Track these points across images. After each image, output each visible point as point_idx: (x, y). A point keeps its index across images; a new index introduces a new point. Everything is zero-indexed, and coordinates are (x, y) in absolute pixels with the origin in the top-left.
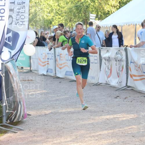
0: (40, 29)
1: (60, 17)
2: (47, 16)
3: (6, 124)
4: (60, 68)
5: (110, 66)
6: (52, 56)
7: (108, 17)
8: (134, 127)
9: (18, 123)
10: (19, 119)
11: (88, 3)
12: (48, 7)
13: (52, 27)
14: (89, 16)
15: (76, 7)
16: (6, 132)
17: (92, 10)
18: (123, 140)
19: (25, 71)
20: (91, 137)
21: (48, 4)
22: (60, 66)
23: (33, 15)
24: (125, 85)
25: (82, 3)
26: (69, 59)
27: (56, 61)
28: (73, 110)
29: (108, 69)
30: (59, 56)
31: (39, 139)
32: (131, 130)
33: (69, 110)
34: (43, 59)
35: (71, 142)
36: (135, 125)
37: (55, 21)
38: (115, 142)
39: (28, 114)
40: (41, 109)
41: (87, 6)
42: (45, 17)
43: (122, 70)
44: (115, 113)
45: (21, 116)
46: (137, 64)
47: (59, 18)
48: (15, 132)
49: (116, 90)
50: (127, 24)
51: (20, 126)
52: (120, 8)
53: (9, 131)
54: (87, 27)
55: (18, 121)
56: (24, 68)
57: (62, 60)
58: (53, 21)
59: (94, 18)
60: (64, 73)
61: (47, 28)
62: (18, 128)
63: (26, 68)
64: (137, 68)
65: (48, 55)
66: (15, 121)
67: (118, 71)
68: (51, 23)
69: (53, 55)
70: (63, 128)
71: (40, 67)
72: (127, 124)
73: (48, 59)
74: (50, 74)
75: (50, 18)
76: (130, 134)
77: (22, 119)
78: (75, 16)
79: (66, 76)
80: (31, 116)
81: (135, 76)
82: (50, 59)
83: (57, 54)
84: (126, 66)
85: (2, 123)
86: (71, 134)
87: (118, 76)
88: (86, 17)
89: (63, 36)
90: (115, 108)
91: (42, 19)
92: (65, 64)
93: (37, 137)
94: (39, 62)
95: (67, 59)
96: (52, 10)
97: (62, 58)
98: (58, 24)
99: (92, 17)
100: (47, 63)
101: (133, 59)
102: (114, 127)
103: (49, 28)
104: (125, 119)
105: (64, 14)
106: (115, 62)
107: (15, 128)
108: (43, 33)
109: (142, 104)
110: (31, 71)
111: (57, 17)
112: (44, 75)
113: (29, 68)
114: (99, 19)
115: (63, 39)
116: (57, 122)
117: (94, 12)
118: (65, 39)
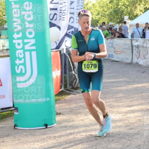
1: (104, 18)
3: (69, 89)
5: (139, 51)
7: (137, 18)
9: (77, 88)
11: (123, 9)
12: (96, 11)
13: (99, 25)
14: (124, 18)
15: (115, 11)
16: (69, 94)
18: (148, 101)
20: (127, 99)
21: (96, 9)
25: (119, 9)
29: (138, 53)
33: (111, 81)
35: (113, 102)
37: (101, 21)
38: (143, 102)
41: (122, 11)
42: (94, 18)
44: (142, 82)
47: (104, 19)
48: (75, 94)
49: (143, 68)
51: (79, 90)
52: (145, 12)
53: (71, 93)
58: (99, 21)
59: (127, 19)
61: (95, 25)
62: (77, 92)
66: (75, 87)
68: (98, 22)
70: (108, 92)
75: (97, 19)
78: (114, 17)
79: (109, 58)
85: (66, 88)
86: (113, 97)
88: (122, 18)
90: (143, 79)
95: (109, 46)
96: (99, 14)
99: (126, 18)
102: (142, 92)
105: (107, 16)
106: (142, 49)
107: (75, 91)
111: (102, 18)
114: (130, 20)
117: (127, 15)
118: (108, 33)
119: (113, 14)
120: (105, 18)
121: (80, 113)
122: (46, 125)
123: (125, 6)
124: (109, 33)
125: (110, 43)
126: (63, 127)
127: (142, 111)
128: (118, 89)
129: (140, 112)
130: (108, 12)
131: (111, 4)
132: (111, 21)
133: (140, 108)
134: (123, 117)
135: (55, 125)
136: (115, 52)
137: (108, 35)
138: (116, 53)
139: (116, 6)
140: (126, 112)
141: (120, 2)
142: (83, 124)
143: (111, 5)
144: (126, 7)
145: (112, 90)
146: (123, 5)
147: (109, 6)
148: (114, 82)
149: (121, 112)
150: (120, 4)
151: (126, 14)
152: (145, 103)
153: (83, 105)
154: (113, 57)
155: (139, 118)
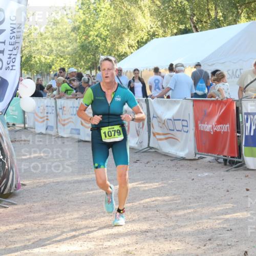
0: (37, 75)
1: (62, 59)
2: (46, 59)
6: (53, 110)
8: (158, 198)
9: (10, 195)
10: (11, 190)
11: (97, 42)
12: (46, 47)
13: (52, 73)
15: (83, 46)
17: (103, 51)
18: (144, 216)
19: (17, 128)
21: (46, 43)
22: (63, 123)
23: (27, 58)
24: (147, 146)
25: (89, 42)
26: (75, 113)
27: (57, 115)
28: (80, 178)
30: (61, 109)
32: (155, 202)
33: (76, 179)
34: (41, 113)
35: (78, 220)
36: (159, 196)
37: (56, 65)
38: (134, 218)
39: (22, 184)
40: (38, 177)
41: (97, 46)
42: (43, 60)
43: (143, 127)
45: (14, 186)
46: (161, 119)
47: (61, 61)
48: (5, 207)
49: (136, 153)
50: (147, 69)
51: (12, 198)
52: (138, 48)
54: (96, 73)
55: (10, 193)
56: (17, 125)
57: (65, 114)
58: (53, 65)
61: (46, 74)
62: (9, 202)
63: (19, 125)
64: (161, 125)
65: (46, 108)
66: (5, 193)
67: (138, 128)
68: (50, 67)
69: (54, 108)
70: (68, 201)
71: (37, 123)
72: (150, 196)
73: (47, 113)
74: (49, 132)
75: (49, 61)
76: (154, 207)
77: (15, 190)
78: (81, 58)
80: (26, 187)
81: (158, 134)
82: (50, 113)
83: (59, 106)
84: (148, 122)
87: (138, 135)
88: (96, 60)
89: (66, 84)
90: (134, 175)
91: (38, 62)
92: (69, 120)
93: (34, 213)
94: (36, 117)
95: (72, 113)
96: (52, 51)
97: (65, 113)
98: (59, 68)
100: (46, 118)
101: (156, 113)
103: (48, 74)
104: (147, 188)
105: (67, 56)
107: (5, 201)
108: (40, 80)
109: (169, 169)
110: (25, 128)
111: (59, 60)
112: (42, 134)
113: (23, 125)
115: (66, 88)
116: (60, 194)
118: (69, 88)
119: (80, 51)
120: (65, 59)
123: (101, 38)
124: (71, 89)
125: (74, 107)
127: (133, 234)
128: (89, 194)
129: (129, 237)
130: (69, 49)
131: (75, 33)
132: (75, 65)
133: (129, 230)
134: (97, 247)
136: (82, 124)
137: (69, 92)
138: (84, 126)
139: (84, 38)
140: (103, 237)
141: (92, 29)
143: (75, 35)
144: (104, 39)
145: (78, 196)
146: (97, 36)
147: (71, 38)
148: (80, 182)
149: (94, 238)
150: (91, 33)
151: (104, 52)
152: (139, 220)
153: (19, 226)
154: (79, 134)
155: (127, 249)
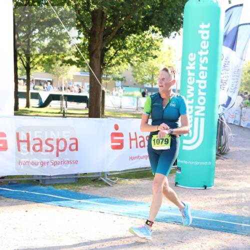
4: (244, 121)
31: (240, 166)
57: (246, 116)
60: (246, 124)
69: (240, 112)
71: (229, 118)
73: (236, 114)
74: (236, 124)
112: (231, 124)
121: (233, 179)
122: (205, 187)
126: (220, 190)
135: (212, 187)
142: (238, 189)
